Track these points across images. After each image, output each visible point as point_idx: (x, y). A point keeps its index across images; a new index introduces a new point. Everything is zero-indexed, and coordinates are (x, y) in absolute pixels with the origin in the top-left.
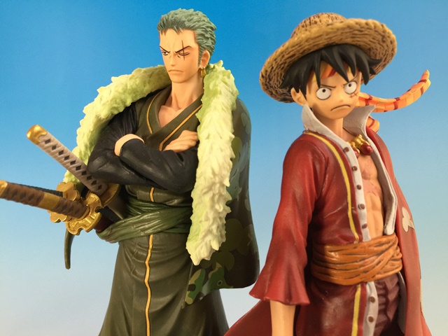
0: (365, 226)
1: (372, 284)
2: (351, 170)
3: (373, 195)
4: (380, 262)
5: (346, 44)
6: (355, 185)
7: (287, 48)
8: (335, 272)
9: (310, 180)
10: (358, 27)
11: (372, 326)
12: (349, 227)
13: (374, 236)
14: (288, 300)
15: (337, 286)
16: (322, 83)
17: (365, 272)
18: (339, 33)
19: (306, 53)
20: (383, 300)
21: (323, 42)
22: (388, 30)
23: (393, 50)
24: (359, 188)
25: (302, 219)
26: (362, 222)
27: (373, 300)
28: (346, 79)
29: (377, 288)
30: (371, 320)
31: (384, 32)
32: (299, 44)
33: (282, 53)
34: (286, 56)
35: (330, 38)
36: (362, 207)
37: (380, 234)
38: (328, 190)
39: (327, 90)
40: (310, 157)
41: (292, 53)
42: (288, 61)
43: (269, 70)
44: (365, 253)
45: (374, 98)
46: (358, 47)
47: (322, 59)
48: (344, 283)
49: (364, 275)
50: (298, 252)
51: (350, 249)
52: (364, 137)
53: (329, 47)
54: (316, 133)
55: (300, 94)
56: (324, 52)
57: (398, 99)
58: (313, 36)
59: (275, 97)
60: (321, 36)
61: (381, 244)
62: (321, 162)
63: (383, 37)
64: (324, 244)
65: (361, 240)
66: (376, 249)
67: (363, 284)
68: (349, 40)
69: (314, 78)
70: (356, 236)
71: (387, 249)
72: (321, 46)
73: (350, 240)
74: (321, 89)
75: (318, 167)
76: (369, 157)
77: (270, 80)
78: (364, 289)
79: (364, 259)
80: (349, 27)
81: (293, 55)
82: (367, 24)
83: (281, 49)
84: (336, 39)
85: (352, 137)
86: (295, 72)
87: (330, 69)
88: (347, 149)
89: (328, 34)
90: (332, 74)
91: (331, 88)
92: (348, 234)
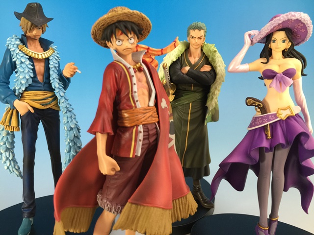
0: (137, 101)
1: (141, 126)
2: (131, 77)
3: (143, 89)
4: (144, 117)
5: (127, 21)
6: (133, 83)
7: (100, 21)
8: (126, 121)
9: (113, 81)
10: (129, 13)
11: (141, 143)
12: (130, 101)
13: (143, 106)
14: (103, 132)
15: (127, 128)
16: (117, 37)
17: (138, 120)
18: (121, 16)
19: (109, 24)
20: (146, 133)
21: (115, 20)
22: (144, 15)
23: (149, 24)
24: (135, 84)
25: (110, 98)
26: (136, 99)
27: (141, 132)
28: (128, 37)
29: (143, 128)
30: (140, 140)
31: (142, 16)
32: (105, 20)
33: (98, 23)
34: (100, 25)
35: (118, 18)
36: (135, 92)
37: (147, 106)
38: (122, 86)
39: (120, 41)
40: (113, 71)
41: (103, 24)
42: (102, 27)
43: (94, 31)
44: (137, 113)
45: (151, 48)
46: (133, 23)
47: (117, 27)
48: (129, 126)
49: (137, 122)
50: (108, 112)
51: (131, 111)
52: (141, 64)
53: (119, 22)
54: (118, 61)
55: (110, 44)
56: (117, 24)
57: (162, 50)
58: (110, 16)
59: (101, 45)
60: (113, 17)
61: (146, 110)
62: (118, 74)
63: (143, 18)
64: (121, 110)
65: (136, 107)
66: (143, 111)
67: (137, 126)
68: (127, 19)
69: (114, 36)
70: (133, 105)
71: (148, 112)
72: (115, 21)
73: (131, 107)
74: (118, 41)
75: (117, 75)
76: (142, 72)
77: (96, 36)
78: (137, 128)
79: (137, 115)
80: (125, 13)
81: (103, 25)
82: (133, 12)
83: (97, 22)
84: (121, 18)
85: (135, 63)
86: (106, 33)
87: (120, 32)
88: (130, 68)
89: (116, 16)
90: (121, 34)
91: (122, 40)
92: (129, 104)
